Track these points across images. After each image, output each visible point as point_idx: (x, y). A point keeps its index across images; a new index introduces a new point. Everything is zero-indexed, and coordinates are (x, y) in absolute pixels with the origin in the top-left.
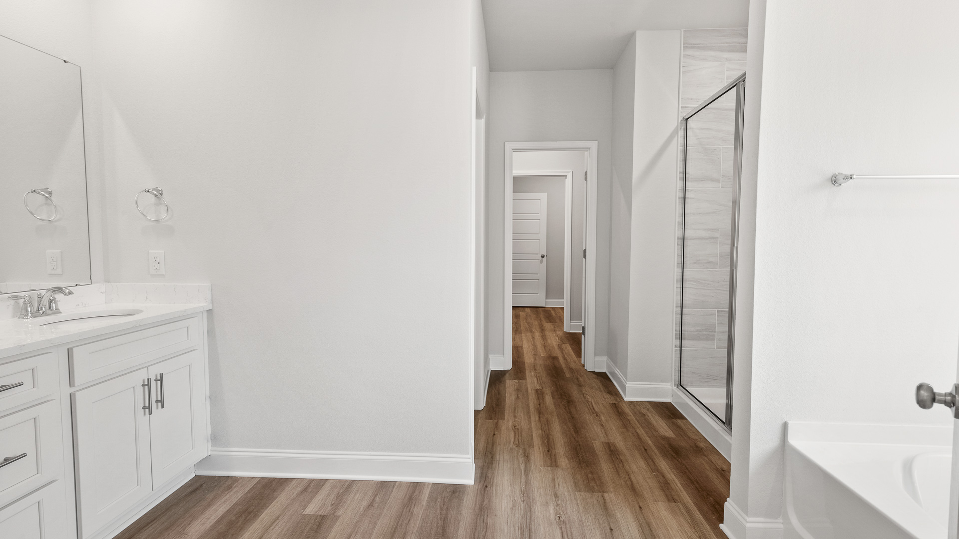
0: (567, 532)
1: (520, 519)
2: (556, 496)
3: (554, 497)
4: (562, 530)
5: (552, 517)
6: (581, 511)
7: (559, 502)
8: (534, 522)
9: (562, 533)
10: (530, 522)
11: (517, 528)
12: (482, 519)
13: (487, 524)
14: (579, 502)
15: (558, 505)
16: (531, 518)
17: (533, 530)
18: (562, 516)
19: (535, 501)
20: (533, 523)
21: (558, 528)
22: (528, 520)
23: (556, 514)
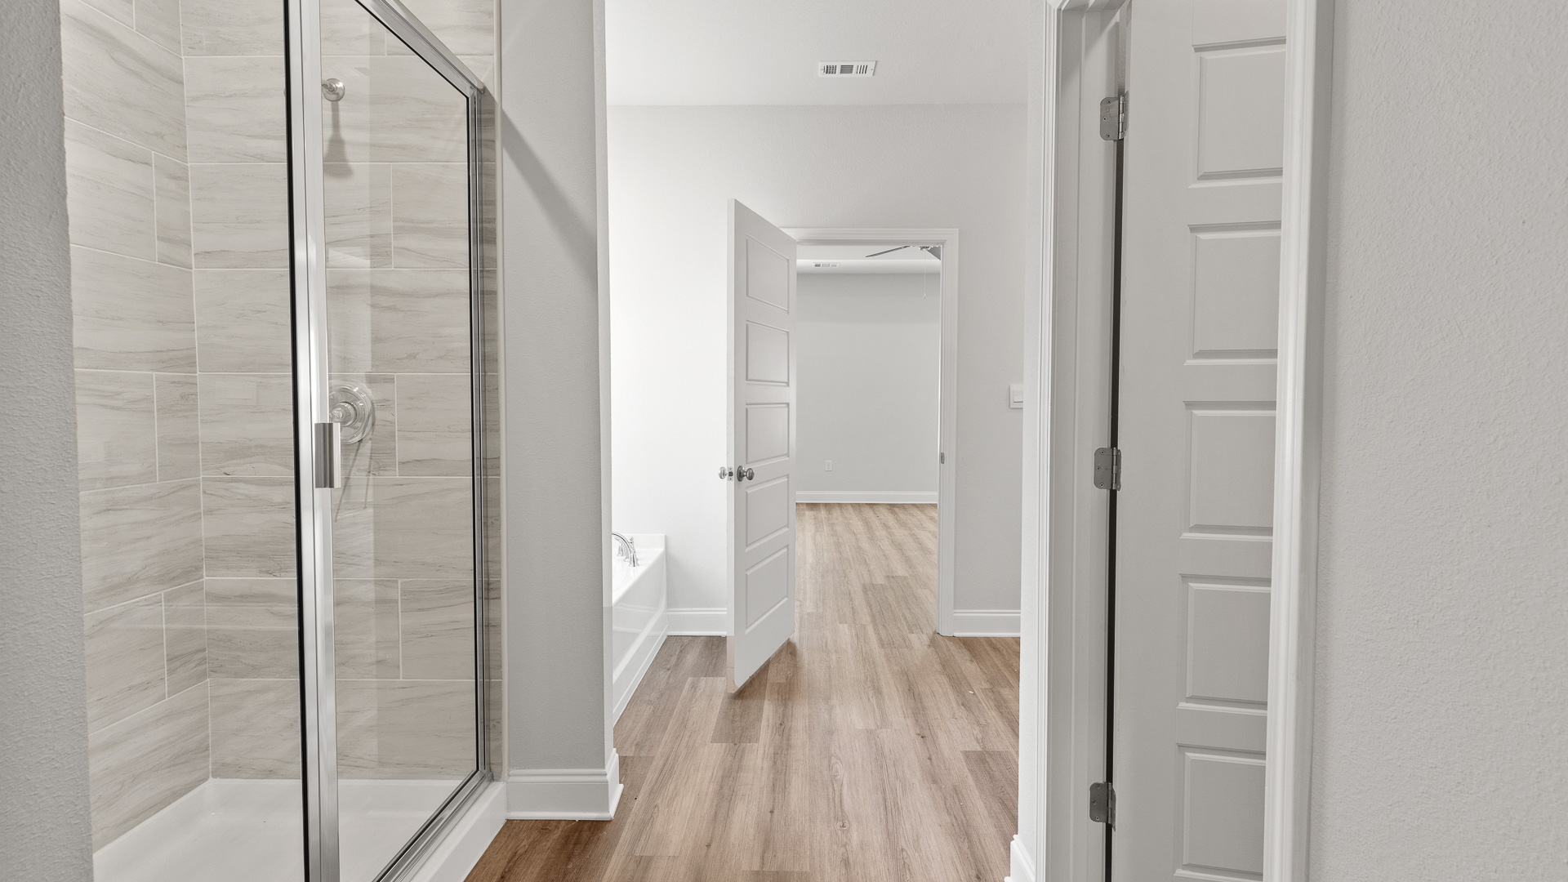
0: (835, 807)
1: (902, 822)
2: (846, 863)
3: (851, 859)
4: (842, 809)
5: (854, 826)
6: (808, 837)
7: (842, 850)
8: (881, 819)
9: (841, 805)
10: (886, 818)
11: (905, 809)
12: (959, 819)
13: (949, 814)
14: (808, 853)
15: (845, 846)
16: (887, 824)
17: (882, 808)
18: (839, 828)
19: (883, 851)
20: (883, 817)
21: (846, 812)
22: (890, 820)
23: (848, 831)
